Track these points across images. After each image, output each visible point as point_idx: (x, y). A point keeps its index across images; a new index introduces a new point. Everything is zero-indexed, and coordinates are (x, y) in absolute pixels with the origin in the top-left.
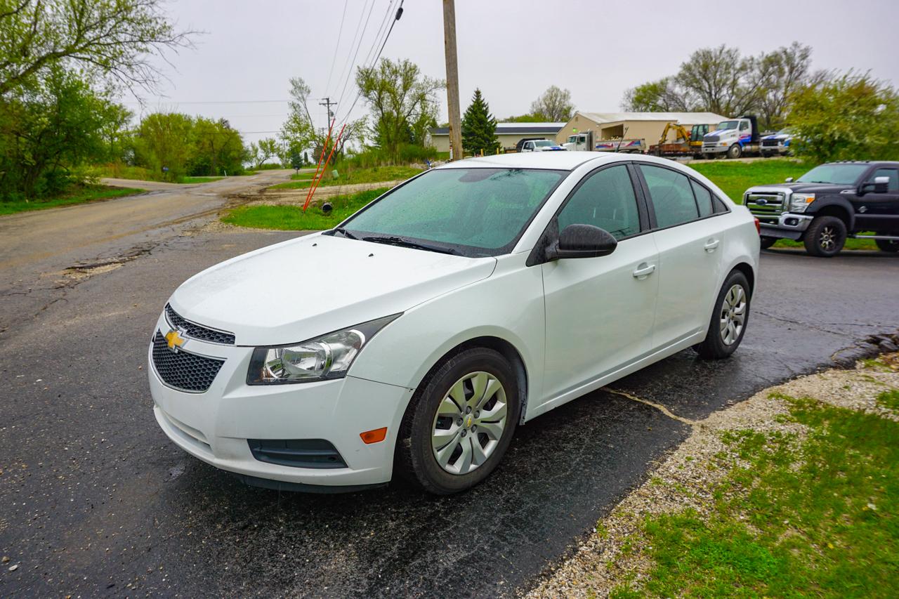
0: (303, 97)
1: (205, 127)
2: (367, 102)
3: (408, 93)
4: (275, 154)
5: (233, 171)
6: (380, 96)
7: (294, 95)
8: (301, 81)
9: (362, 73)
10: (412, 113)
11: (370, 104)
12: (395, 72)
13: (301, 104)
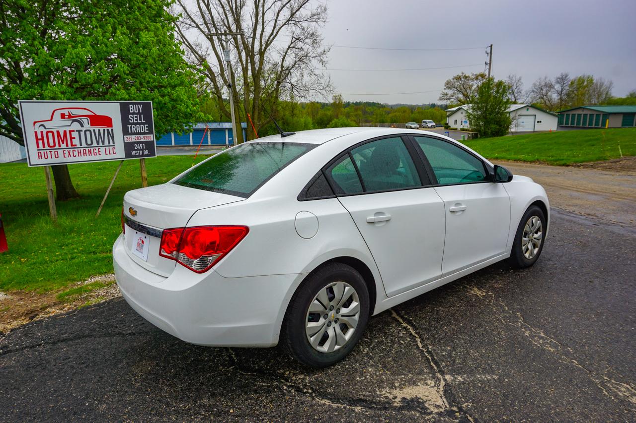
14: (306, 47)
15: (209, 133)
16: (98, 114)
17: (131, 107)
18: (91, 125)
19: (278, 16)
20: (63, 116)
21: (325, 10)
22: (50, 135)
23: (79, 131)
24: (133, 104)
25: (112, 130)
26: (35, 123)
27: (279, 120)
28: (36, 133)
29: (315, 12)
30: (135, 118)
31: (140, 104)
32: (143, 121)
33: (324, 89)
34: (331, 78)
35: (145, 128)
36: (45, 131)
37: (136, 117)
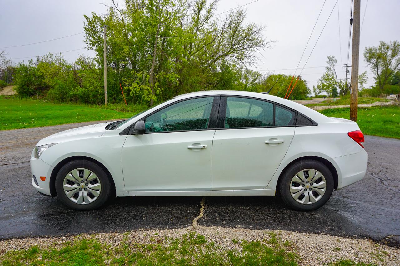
0: (333, 65)
1: (292, 79)
2: (369, 64)
3: (395, 58)
4: (324, 91)
5: (300, 98)
6: (377, 62)
7: (329, 63)
8: (333, 57)
9: (368, 50)
10: (396, 69)
11: (371, 65)
12: (388, 48)
13: (332, 68)
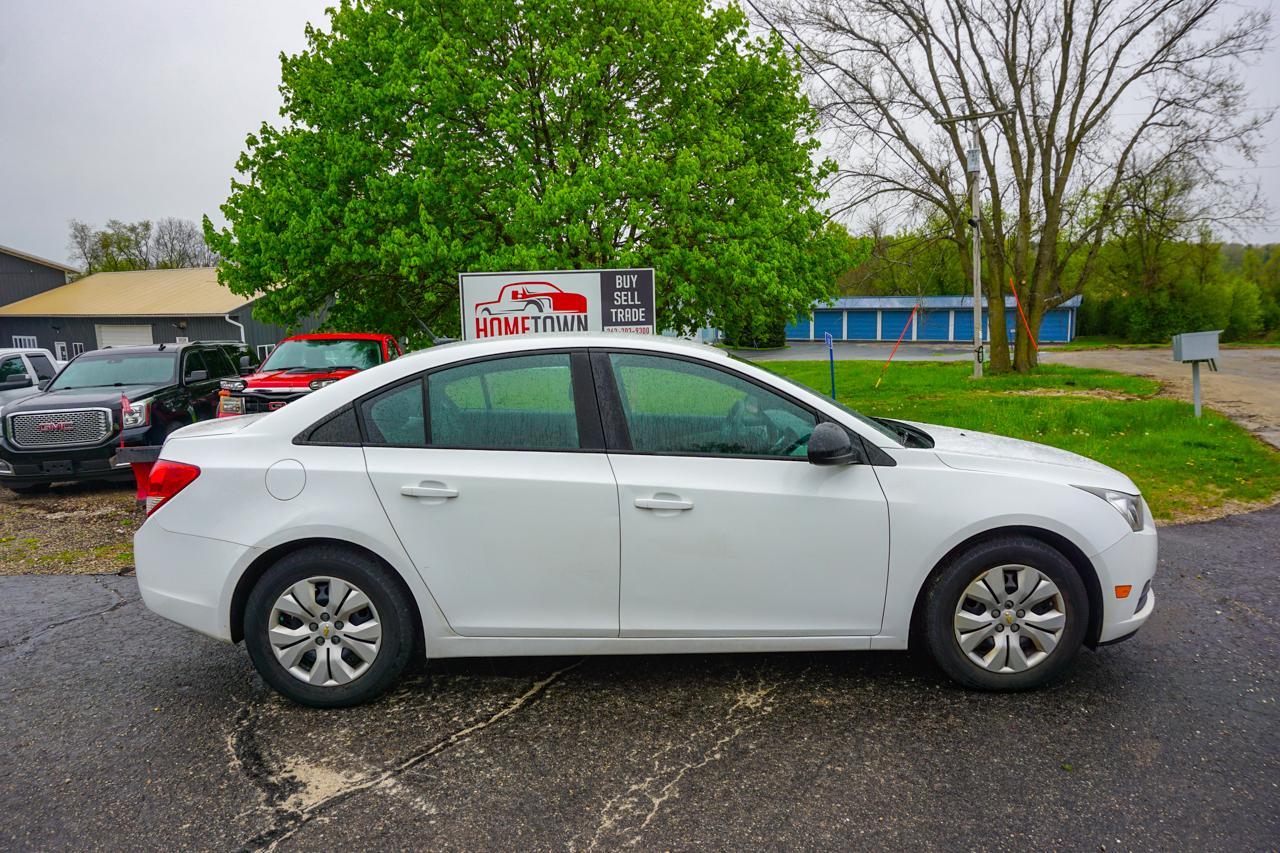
14: (1202, 120)
15: (915, 316)
16: (566, 291)
17: (619, 280)
18: (554, 309)
19: (1116, 58)
20: (515, 295)
21: (1266, 20)
22: (496, 323)
23: (536, 319)
24: (621, 273)
25: (586, 317)
26: (477, 305)
27: (1161, 290)
28: (477, 320)
29: (1233, 29)
30: (624, 298)
31: (633, 273)
32: (637, 303)
33: (1238, 215)
34: (1261, 187)
35: (640, 314)
36: (489, 318)
37: (625, 295)
